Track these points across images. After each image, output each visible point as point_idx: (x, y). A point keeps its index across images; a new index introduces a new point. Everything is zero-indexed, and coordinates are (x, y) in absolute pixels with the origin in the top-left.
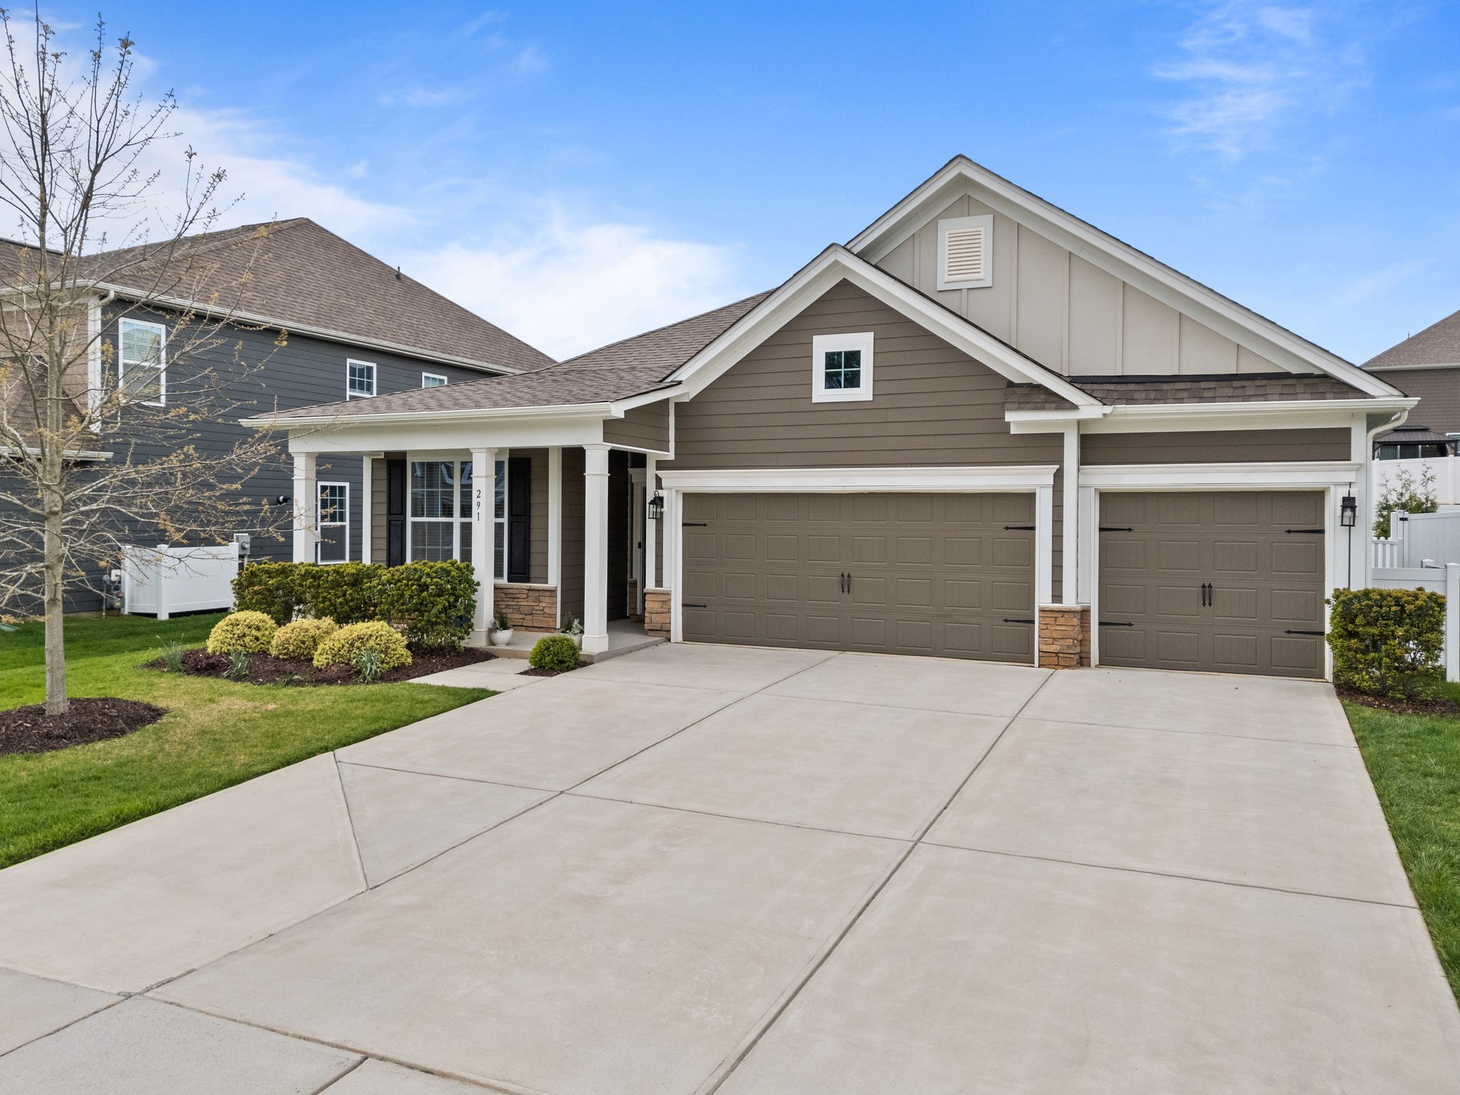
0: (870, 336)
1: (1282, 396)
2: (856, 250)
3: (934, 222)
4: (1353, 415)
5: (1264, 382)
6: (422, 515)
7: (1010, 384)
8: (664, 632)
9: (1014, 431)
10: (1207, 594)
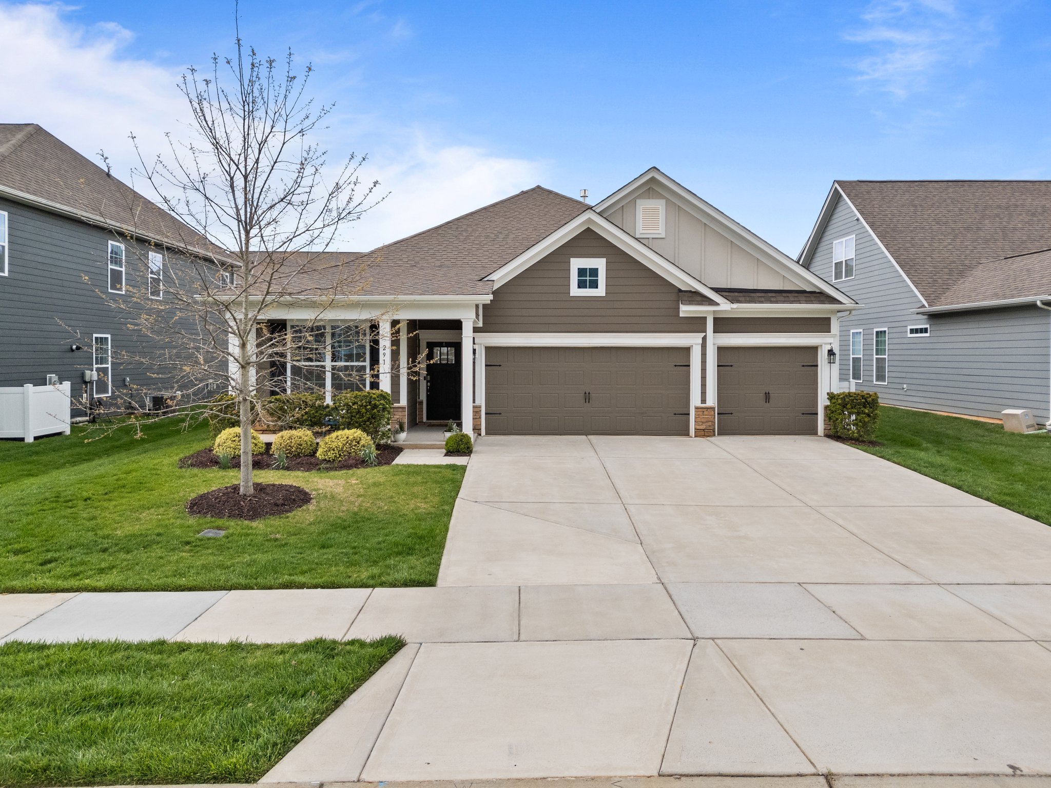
0: (604, 260)
2: (598, 211)
3: (634, 201)
4: (833, 311)
5: (796, 295)
7: (680, 291)
8: (477, 430)
9: (681, 315)
10: (767, 397)
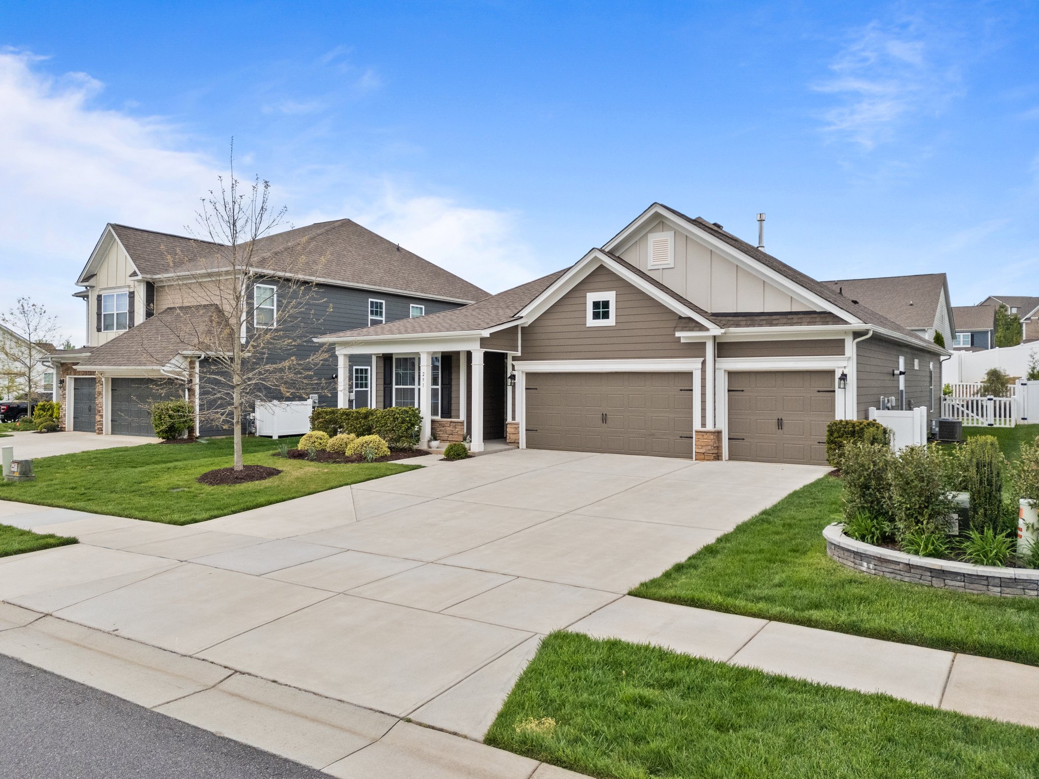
0: (613, 294)
1: (809, 323)
3: (646, 235)
4: (846, 332)
5: (802, 316)
6: (400, 385)
7: (680, 317)
8: (516, 443)
9: (682, 341)
10: (780, 423)
